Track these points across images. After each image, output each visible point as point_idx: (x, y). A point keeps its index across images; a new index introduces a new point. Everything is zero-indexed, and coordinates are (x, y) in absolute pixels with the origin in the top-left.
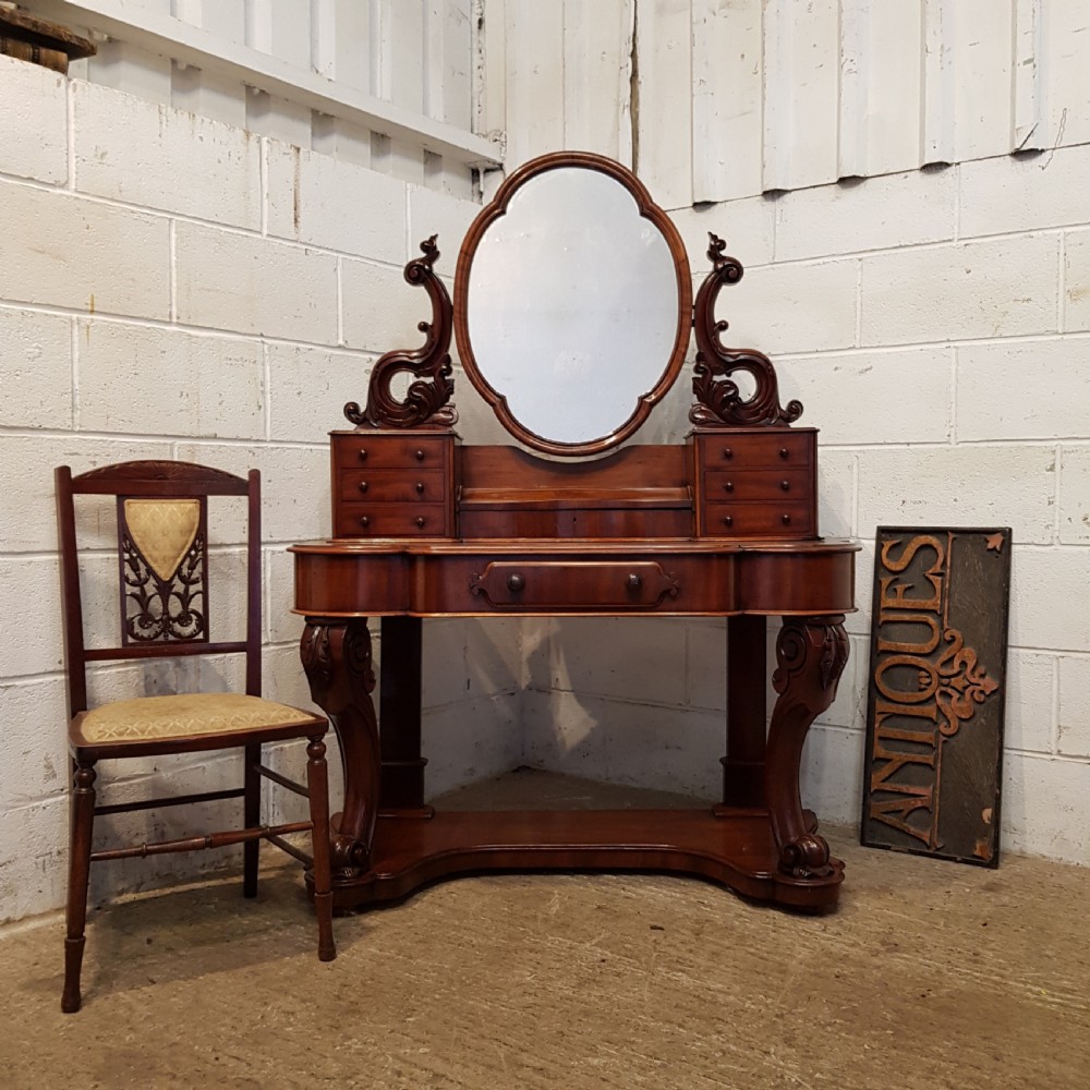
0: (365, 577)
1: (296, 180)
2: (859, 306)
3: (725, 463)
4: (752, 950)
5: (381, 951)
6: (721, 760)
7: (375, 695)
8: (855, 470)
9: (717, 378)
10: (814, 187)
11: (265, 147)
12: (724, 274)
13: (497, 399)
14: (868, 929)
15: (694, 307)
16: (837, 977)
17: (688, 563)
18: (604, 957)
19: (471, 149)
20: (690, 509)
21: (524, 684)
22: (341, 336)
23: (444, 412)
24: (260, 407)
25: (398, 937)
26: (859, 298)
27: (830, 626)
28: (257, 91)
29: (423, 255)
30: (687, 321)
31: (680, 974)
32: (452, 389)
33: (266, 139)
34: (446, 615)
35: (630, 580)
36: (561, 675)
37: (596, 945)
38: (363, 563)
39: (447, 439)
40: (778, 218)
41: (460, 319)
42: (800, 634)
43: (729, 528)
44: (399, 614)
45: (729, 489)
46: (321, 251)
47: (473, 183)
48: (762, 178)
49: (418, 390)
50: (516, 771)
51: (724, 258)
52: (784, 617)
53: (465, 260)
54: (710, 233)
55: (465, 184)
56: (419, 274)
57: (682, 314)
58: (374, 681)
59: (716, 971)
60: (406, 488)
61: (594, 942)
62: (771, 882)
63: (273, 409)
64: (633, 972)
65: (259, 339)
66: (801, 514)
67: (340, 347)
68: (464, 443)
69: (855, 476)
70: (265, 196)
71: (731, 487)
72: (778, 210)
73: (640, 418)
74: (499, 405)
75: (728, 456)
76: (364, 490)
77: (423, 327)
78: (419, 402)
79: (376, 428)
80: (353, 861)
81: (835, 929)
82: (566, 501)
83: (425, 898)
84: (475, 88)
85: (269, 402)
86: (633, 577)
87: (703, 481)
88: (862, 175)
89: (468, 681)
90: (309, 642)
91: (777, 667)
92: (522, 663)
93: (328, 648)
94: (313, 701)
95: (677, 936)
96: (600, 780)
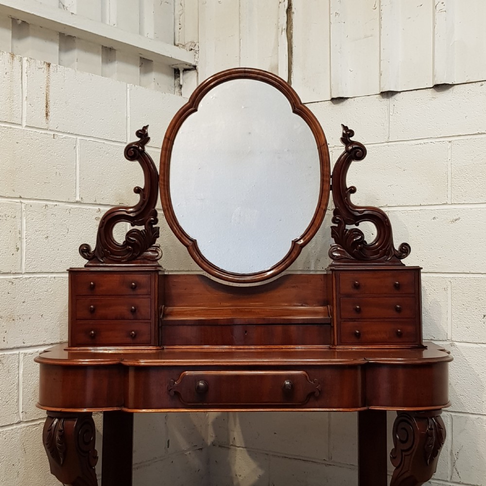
0: (90, 383)
1: (47, 87)
2: (449, 175)
3: (355, 291)
7: (98, 469)
8: (449, 291)
9: (349, 227)
10: (417, 90)
11: (25, 64)
12: (353, 153)
13: (190, 242)
15: (331, 177)
19: (173, 57)
20: (330, 324)
21: (209, 441)
22: (78, 194)
23: (152, 251)
24: (18, 249)
26: (450, 169)
27: (431, 418)
28: (20, 22)
29: (138, 139)
30: (327, 187)
32: (158, 233)
33: (26, 58)
34: (150, 411)
35: (285, 385)
36: (237, 435)
38: (90, 373)
39: (153, 274)
40: (391, 110)
41: (164, 185)
42: (410, 424)
43: (358, 339)
44: (115, 409)
45: (358, 311)
46: (65, 135)
47: (175, 78)
48: (380, 82)
49: (133, 236)
51: (353, 143)
52: (397, 411)
53: (167, 143)
54: (343, 125)
55: (170, 80)
56: (135, 152)
57: (323, 181)
58: (96, 458)
60: (123, 310)
63: (27, 249)
65: (18, 200)
66: (410, 328)
67: (77, 202)
68: (166, 273)
69: (449, 296)
70: (25, 98)
71: (360, 309)
72: (391, 105)
73: (293, 255)
74: (192, 247)
75: (357, 287)
76: (92, 311)
77: (137, 190)
78: (134, 244)
79: (102, 263)
82: (239, 318)
84: (177, 12)
85: (24, 245)
86: (287, 383)
87: (339, 305)
88: (451, 83)
89: (168, 441)
90: (49, 431)
91: (394, 447)
92: (208, 425)
93: (63, 436)
94: (52, 473)
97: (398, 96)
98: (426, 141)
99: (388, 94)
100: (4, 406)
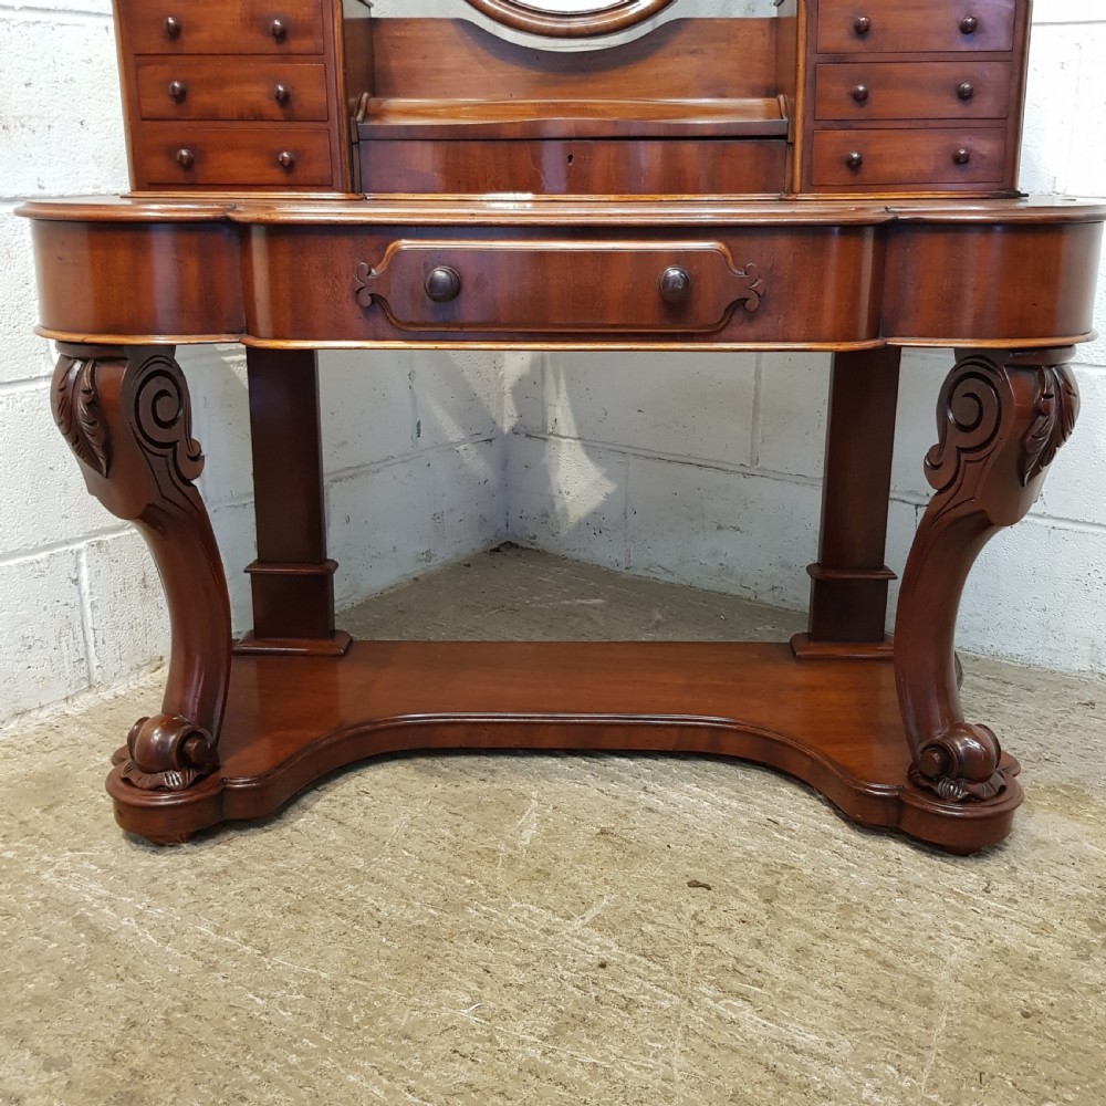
3: (854, 45)
4: (867, 943)
5: (218, 931)
6: (809, 569)
14: (1062, 888)
16: (1026, 1015)
17: (783, 243)
18: (605, 955)
20: (784, 137)
21: (507, 425)
25: (256, 897)
27: (1050, 368)
31: (739, 1003)
35: (667, 280)
36: (561, 414)
37: (593, 924)
42: (991, 384)
43: (855, 175)
45: (860, 99)
50: (497, 550)
52: (957, 350)
58: (199, 459)
59: (805, 998)
60: (256, 94)
61: (590, 914)
62: (897, 803)
64: (655, 996)
68: (374, 13)
71: (865, 93)
75: (861, 31)
76: (180, 97)
80: (182, 760)
81: (1005, 888)
82: (553, 120)
83: (318, 806)
86: (673, 273)
87: (812, 82)
89: (419, 425)
90: (61, 390)
91: (937, 442)
92: (504, 394)
93: (94, 404)
94: (90, 492)
95: (735, 903)
96: (618, 569)
100: (9, 337)
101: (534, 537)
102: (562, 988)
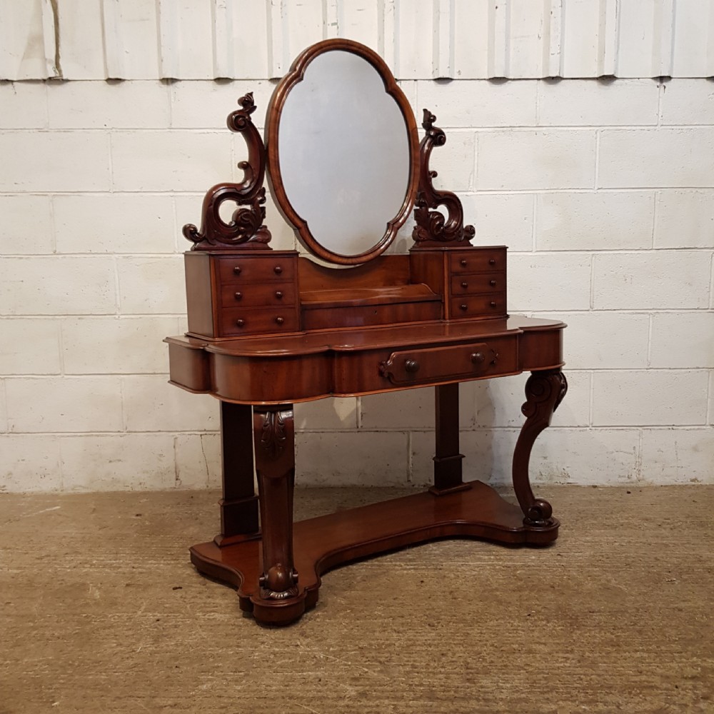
10: (198, 80)
18: (157, 618)
37: (145, 611)
40: (173, 98)
48: (161, 69)
62: (525, 533)
64: (183, 622)
72: (172, 92)
88: (232, 78)
95: (193, 589)
96: (57, 492)
97: (178, 84)
98: (209, 131)
99: (169, 81)
101: (4, 486)
102: (148, 630)
